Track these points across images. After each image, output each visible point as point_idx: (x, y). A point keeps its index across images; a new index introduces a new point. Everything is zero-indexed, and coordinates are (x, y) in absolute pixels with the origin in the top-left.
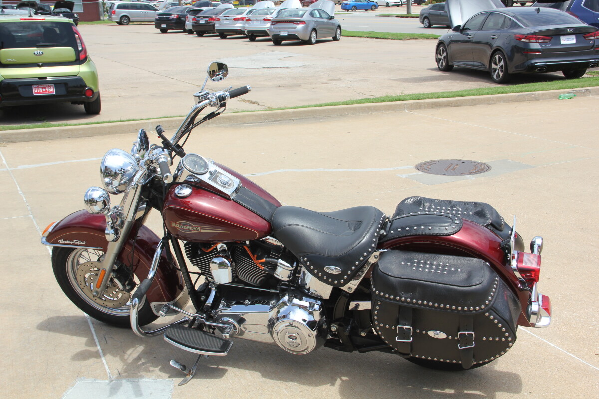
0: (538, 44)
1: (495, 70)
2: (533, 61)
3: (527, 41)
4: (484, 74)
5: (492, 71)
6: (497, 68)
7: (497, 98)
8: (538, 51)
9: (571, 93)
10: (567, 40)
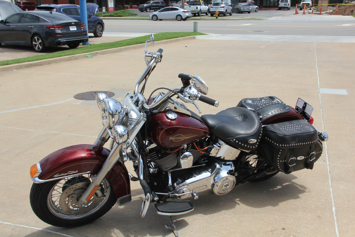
0: (60, 30)
1: (36, 45)
2: (59, 40)
3: (54, 29)
4: (30, 48)
5: (34, 46)
6: (37, 43)
7: (60, 59)
8: (59, 34)
9: (91, 54)
10: (73, 28)
